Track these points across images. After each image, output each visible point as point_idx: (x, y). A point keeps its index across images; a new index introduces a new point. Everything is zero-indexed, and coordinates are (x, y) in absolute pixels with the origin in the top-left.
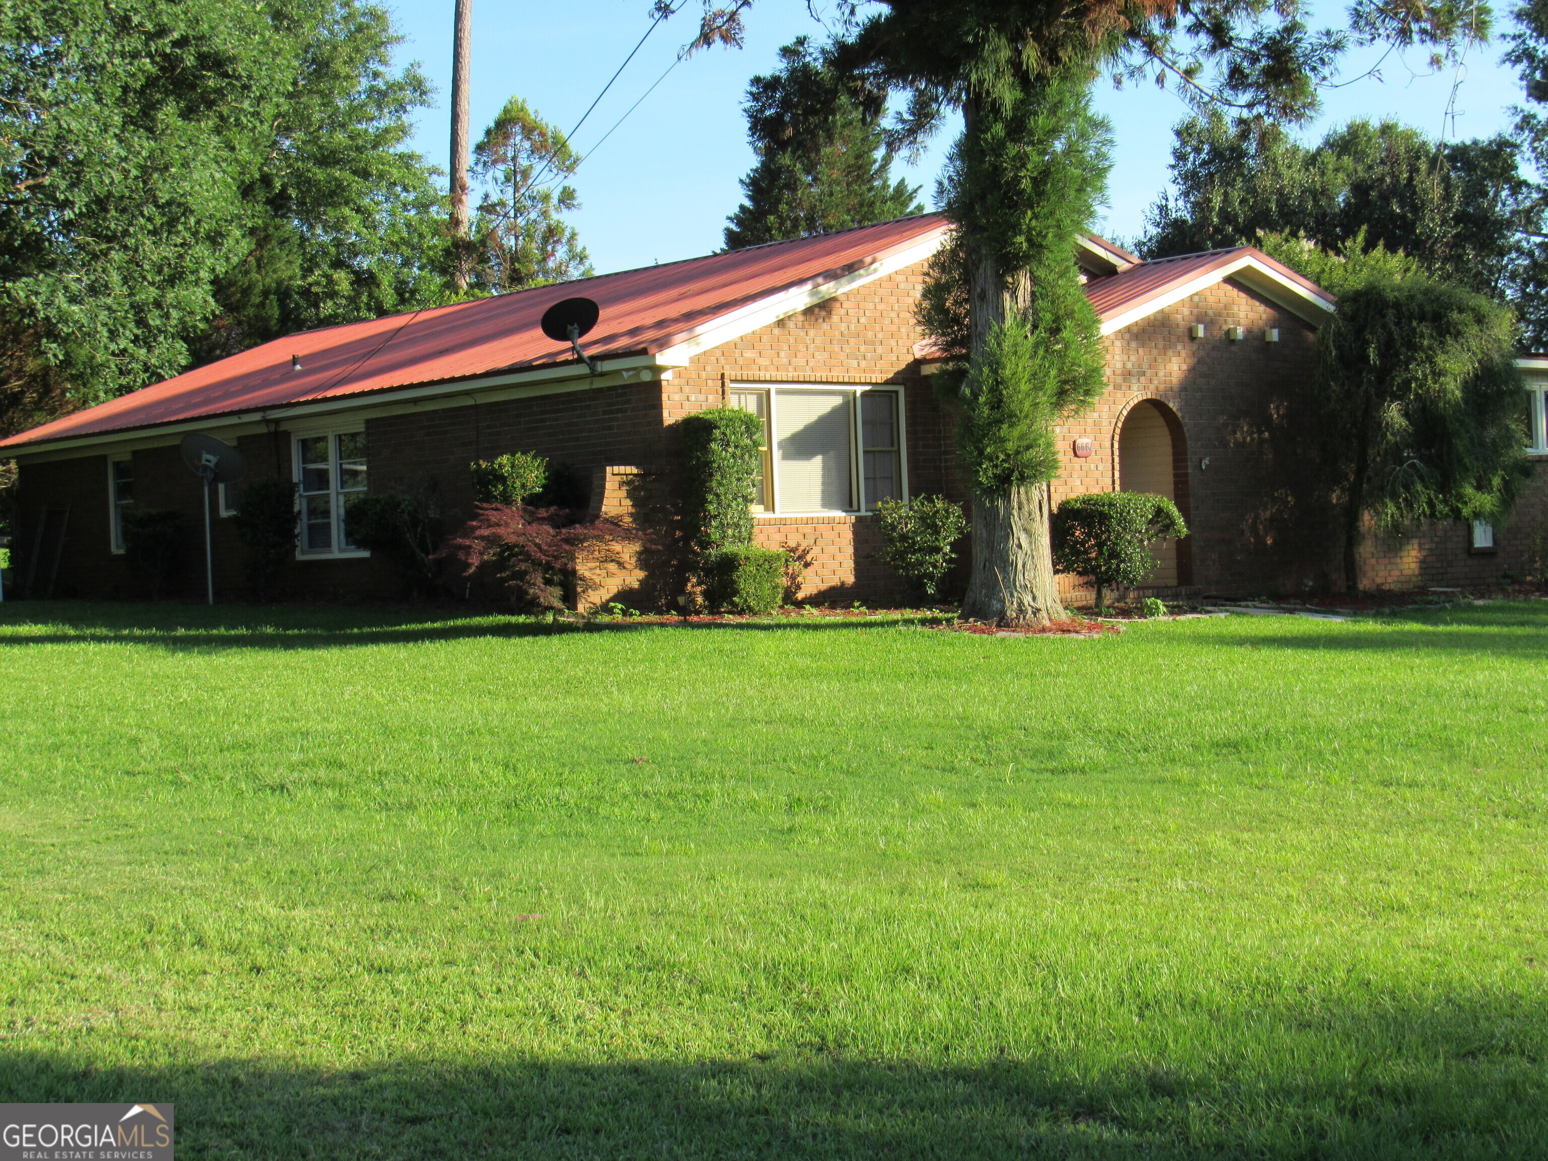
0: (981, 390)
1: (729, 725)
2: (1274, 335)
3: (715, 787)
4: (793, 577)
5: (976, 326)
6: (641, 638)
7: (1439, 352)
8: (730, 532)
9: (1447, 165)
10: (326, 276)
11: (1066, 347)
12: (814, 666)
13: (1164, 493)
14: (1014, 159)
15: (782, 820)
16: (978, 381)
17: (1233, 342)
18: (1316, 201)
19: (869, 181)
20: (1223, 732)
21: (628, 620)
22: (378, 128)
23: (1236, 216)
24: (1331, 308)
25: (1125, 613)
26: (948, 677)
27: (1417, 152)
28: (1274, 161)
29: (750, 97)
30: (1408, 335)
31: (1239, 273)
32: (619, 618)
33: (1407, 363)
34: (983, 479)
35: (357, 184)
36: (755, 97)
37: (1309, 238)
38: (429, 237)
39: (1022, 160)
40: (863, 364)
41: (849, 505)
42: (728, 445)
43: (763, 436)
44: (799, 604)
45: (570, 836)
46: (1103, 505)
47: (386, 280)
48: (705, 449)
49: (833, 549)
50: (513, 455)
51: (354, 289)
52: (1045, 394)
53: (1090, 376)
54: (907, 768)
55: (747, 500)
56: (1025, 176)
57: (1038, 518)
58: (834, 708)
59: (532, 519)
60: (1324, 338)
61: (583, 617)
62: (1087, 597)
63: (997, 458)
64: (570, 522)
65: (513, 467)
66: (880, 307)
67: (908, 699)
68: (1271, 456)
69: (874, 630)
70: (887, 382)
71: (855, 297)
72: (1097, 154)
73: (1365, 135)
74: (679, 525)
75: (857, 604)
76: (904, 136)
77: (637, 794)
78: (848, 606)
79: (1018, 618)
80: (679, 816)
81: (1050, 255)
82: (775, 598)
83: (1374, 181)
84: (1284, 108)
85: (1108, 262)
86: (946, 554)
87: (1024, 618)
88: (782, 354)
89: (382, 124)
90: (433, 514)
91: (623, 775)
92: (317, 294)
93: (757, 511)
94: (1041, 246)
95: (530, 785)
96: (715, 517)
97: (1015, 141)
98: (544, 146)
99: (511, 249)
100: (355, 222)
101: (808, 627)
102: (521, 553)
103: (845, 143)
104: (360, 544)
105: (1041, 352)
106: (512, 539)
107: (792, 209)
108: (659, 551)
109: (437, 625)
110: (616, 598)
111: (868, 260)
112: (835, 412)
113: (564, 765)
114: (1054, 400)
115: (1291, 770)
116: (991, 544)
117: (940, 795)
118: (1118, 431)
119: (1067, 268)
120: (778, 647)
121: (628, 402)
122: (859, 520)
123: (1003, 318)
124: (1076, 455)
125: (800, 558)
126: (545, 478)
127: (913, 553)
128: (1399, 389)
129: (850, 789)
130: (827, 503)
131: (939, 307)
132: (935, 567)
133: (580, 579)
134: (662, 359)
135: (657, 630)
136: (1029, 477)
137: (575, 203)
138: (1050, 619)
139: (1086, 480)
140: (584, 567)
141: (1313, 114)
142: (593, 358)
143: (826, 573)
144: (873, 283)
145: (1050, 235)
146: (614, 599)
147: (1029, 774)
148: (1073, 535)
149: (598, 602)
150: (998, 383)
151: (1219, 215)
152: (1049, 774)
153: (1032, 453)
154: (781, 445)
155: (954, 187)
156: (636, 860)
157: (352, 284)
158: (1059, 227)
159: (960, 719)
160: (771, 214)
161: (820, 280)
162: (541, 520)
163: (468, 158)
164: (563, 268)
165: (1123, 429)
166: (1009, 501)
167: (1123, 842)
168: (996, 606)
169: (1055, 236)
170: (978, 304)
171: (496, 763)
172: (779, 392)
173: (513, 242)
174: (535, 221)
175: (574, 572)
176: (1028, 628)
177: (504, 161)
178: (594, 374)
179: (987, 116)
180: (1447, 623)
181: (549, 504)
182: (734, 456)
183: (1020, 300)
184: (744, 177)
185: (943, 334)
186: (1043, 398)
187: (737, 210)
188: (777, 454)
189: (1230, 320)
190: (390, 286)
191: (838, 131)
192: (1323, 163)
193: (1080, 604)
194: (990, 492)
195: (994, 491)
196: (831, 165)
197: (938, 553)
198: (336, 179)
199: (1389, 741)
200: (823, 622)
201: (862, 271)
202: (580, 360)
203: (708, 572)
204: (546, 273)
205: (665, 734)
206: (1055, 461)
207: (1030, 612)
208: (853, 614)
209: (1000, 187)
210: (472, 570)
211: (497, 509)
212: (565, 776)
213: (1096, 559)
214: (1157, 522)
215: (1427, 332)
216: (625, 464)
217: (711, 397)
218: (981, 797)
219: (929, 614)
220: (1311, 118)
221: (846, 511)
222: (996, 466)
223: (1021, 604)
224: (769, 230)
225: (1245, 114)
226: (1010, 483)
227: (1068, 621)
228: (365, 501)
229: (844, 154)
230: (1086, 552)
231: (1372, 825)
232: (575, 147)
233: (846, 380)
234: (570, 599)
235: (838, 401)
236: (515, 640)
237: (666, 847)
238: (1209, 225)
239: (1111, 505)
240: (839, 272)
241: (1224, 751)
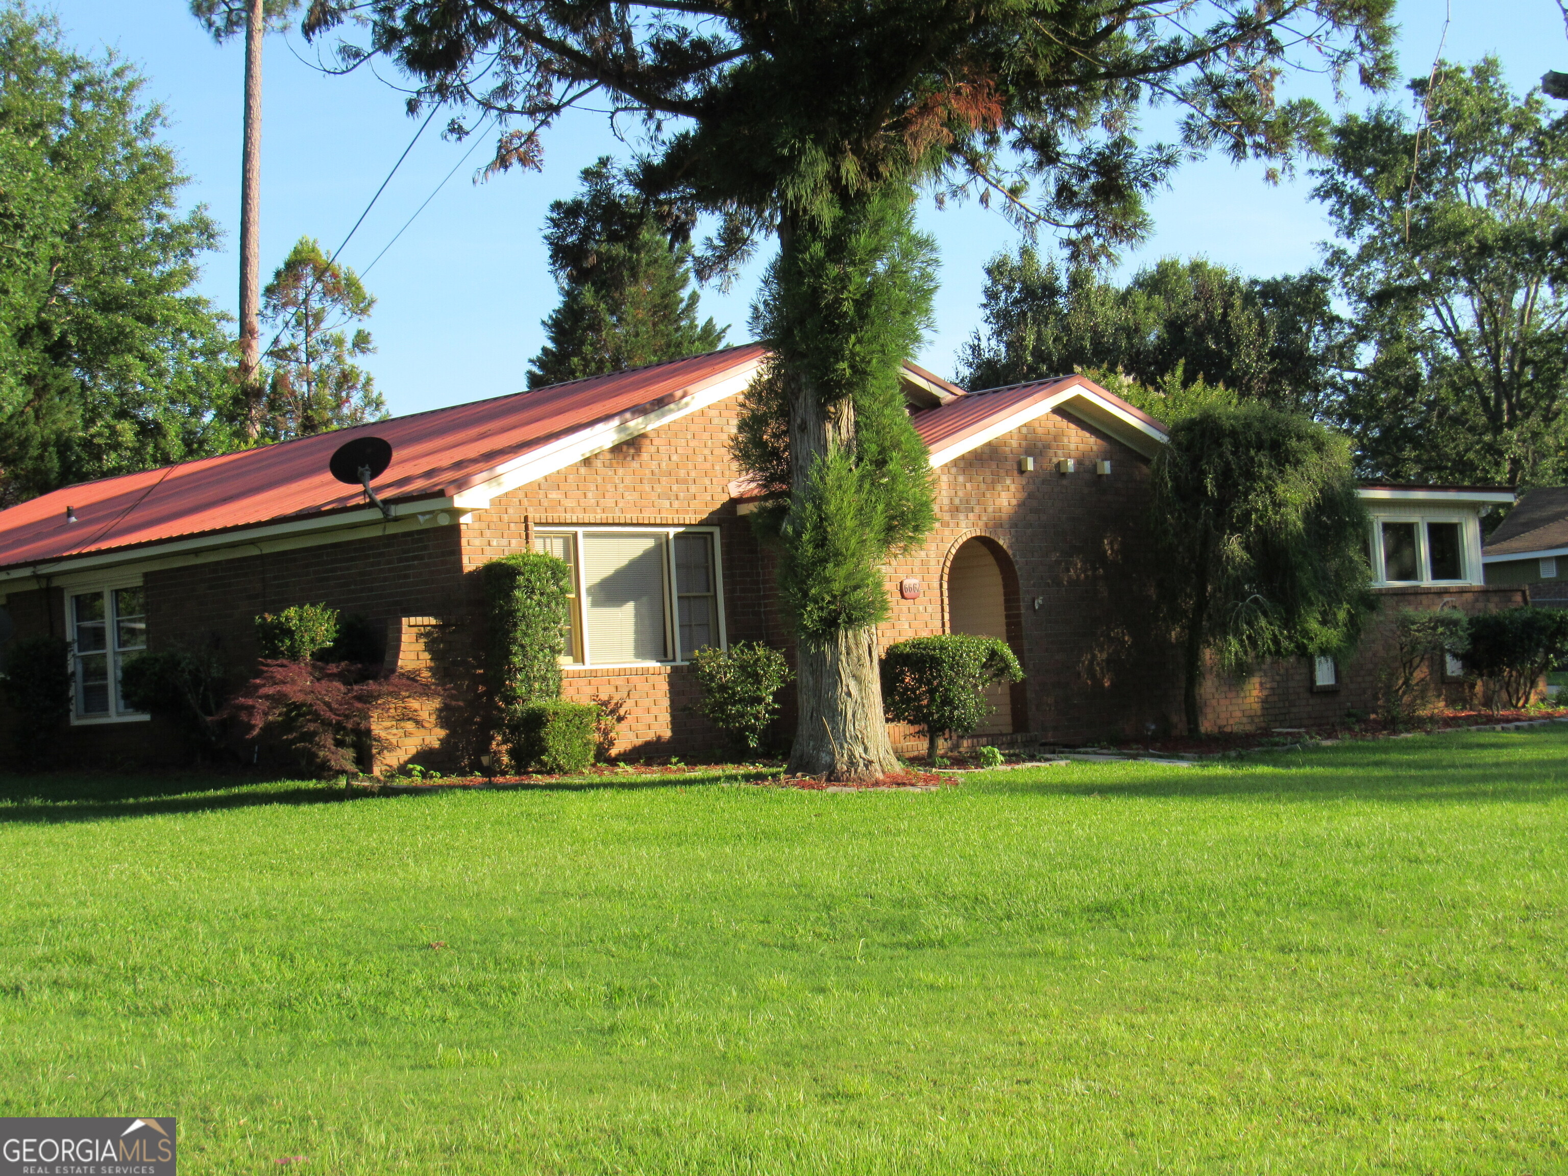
0: (804, 526)
1: (538, 900)
2: (1106, 467)
3: (524, 976)
4: (606, 733)
5: (797, 459)
6: (442, 803)
7: (1279, 482)
8: (537, 686)
9: (1259, 301)
10: (109, 427)
11: (894, 479)
12: (632, 829)
13: (997, 635)
14: (834, 280)
15: (600, 1016)
16: (801, 518)
17: (1063, 475)
18: (1129, 337)
19: (676, 321)
20: (1093, 895)
21: (428, 782)
22: (163, 272)
23: (1050, 354)
24: (1163, 439)
25: (960, 762)
26: (778, 837)
27: (1231, 289)
28: (1087, 297)
29: (550, 224)
30: (1246, 464)
31: (1067, 403)
32: (418, 780)
33: (1246, 495)
34: (808, 623)
35: (140, 330)
36: (556, 223)
37: (1128, 374)
38: (218, 385)
39: (843, 280)
40: (676, 504)
41: (663, 655)
42: (533, 592)
43: (570, 582)
44: (613, 762)
45: (350, 1044)
46: (934, 649)
47: (173, 431)
48: (509, 597)
49: (648, 702)
50: (301, 607)
51: (139, 440)
52: (872, 530)
53: (920, 511)
54: (743, 946)
55: (554, 651)
56: (847, 299)
57: (868, 664)
58: (656, 877)
59: (322, 676)
60: (1158, 469)
61: (379, 781)
62: (921, 746)
63: (823, 599)
64: (362, 678)
65: (301, 620)
66: (692, 444)
67: (737, 864)
68: (1106, 594)
69: (695, 788)
70: (701, 524)
71: (666, 434)
72: (922, 275)
73: (1175, 274)
74: (483, 679)
75: (674, 760)
76: (714, 263)
77: (431, 988)
78: (665, 762)
79: (849, 771)
80: (482, 1014)
81: (874, 382)
82: (586, 755)
83: (1188, 318)
84: (1114, 228)
85: (930, 395)
86: (769, 704)
87: (856, 771)
88: (590, 495)
89: (167, 269)
90: (216, 672)
91: (416, 964)
92: (99, 445)
93: (565, 662)
94: (865, 372)
95: (308, 979)
96: (520, 670)
97: (838, 261)
98: (336, 288)
99: (303, 396)
100: (139, 370)
101: (623, 786)
102: (309, 713)
103: (650, 282)
104: (138, 707)
105: (867, 486)
106: (299, 698)
107: (596, 350)
108: (460, 708)
109: (221, 792)
110: (414, 760)
111: (679, 393)
112: (647, 555)
113: (349, 953)
114: (882, 536)
115: (1176, 937)
116: (817, 692)
117: (783, 980)
118: (947, 570)
119: (893, 396)
120: (591, 809)
121: (425, 548)
122: (675, 669)
123: (826, 450)
124: (903, 597)
125: (613, 712)
126: (336, 632)
127: (734, 705)
128: (1238, 521)
129: (679, 974)
130: (640, 653)
131: (759, 443)
132: (757, 718)
133: (375, 740)
134: (460, 501)
135: (459, 793)
136: (858, 620)
137: (370, 347)
138: (883, 772)
139: (914, 623)
140: (380, 727)
141: (1145, 234)
142: (386, 502)
143: (641, 727)
144: (685, 418)
145: (874, 361)
146: (413, 760)
147: (881, 949)
148: (903, 681)
149: (395, 764)
150: (821, 519)
151: (1032, 354)
152: (904, 950)
153: (859, 594)
154: (589, 591)
155: (771, 312)
156: (429, 1075)
157: (136, 434)
158: (883, 352)
159: (798, 886)
160: (576, 355)
161: (628, 415)
162: (331, 677)
163: (257, 301)
164: (359, 414)
165: (952, 569)
166: (837, 646)
167: (1001, 1032)
168: (825, 758)
169: (879, 362)
170: (798, 436)
171: (271, 952)
172: (587, 535)
173: (305, 388)
174: (328, 366)
175: (368, 731)
176: (860, 782)
177: (294, 303)
178: (388, 519)
179: (805, 235)
180: (1298, 766)
181: (342, 659)
182: (539, 604)
183: (844, 430)
184: (546, 319)
185: (761, 469)
186: (869, 535)
187: (539, 352)
188: (585, 601)
189: (1060, 452)
190: (177, 436)
191: (643, 269)
192: (1134, 302)
193: (912, 755)
194: (815, 636)
195: (821, 635)
196: (636, 305)
197: (760, 704)
198: (118, 326)
199: (1279, 900)
200: (639, 780)
201: (672, 406)
202: (372, 504)
203: (514, 729)
204: (340, 420)
205: (466, 913)
206: (884, 601)
207: (861, 764)
208: (671, 771)
209: (820, 311)
210: (256, 732)
211: (282, 666)
212: (349, 967)
213: (928, 706)
214: (991, 666)
215: (1265, 460)
216: (422, 615)
217: (514, 542)
218: (831, 981)
219: (752, 769)
220: (1143, 238)
221: (661, 661)
222: (822, 609)
223: (851, 756)
224: (572, 372)
225: (1074, 235)
226: (837, 626)
227: (902, 774)
228: (143, 661)
229: (649, 293)
230: (918, 698)
231: (1281, 1001)
232: (368, 288)
233: (658, 521)
234: (364, 761)
235: (650, 543)
236: (305, 808)
237: (464, 1055)
238: (1023, 364)
239: (942, 648)
240: (648, 406)
241: (1097, 916)
